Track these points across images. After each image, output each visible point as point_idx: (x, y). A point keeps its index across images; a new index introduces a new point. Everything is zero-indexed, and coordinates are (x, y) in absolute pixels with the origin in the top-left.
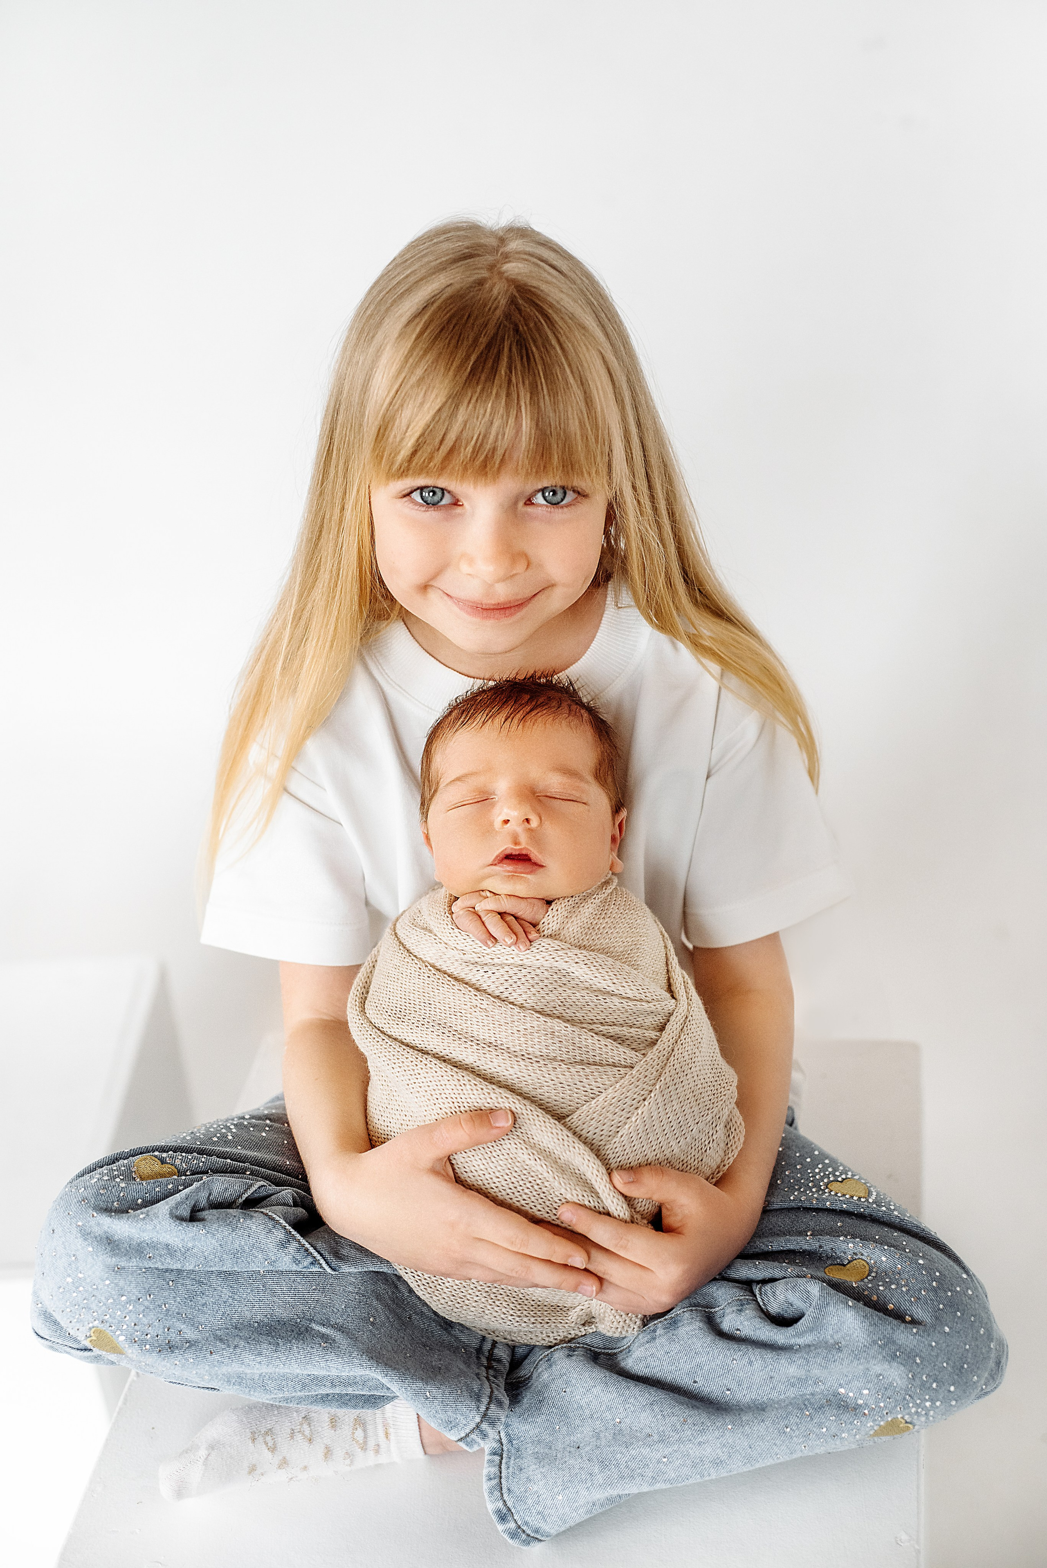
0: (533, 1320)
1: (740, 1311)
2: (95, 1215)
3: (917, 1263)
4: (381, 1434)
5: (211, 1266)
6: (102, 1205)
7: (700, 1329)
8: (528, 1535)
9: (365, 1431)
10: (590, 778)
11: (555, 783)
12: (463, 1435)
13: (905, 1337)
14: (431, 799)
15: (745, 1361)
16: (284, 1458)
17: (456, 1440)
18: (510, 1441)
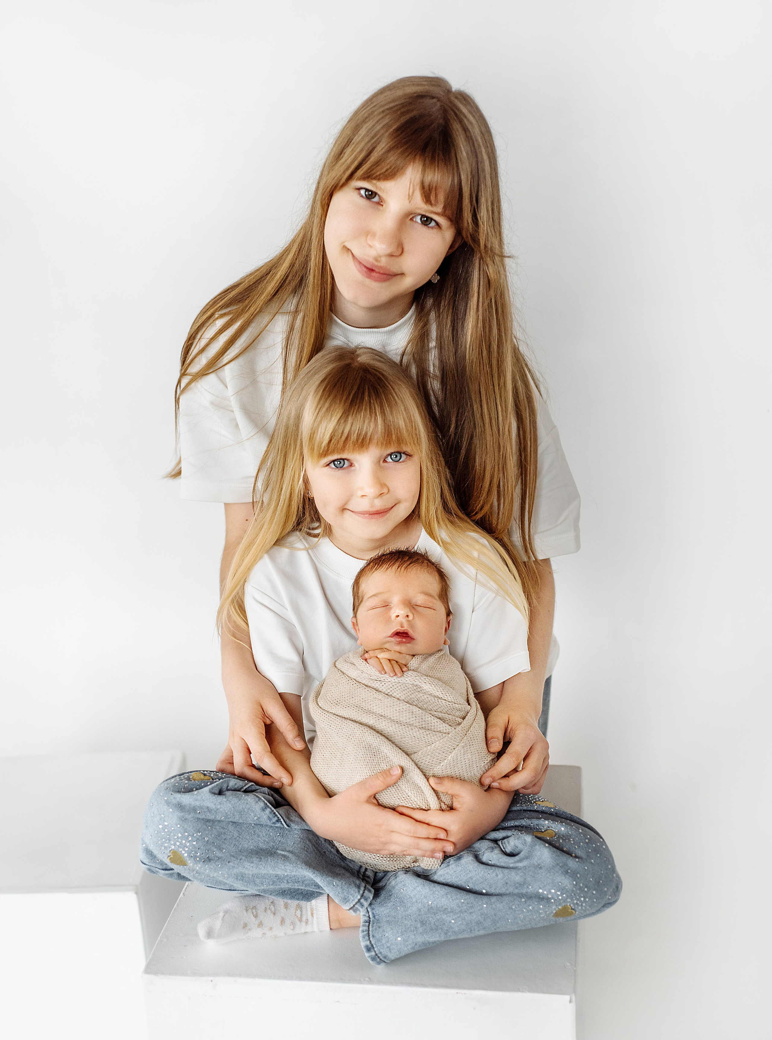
0: (388, 859)
1: (492, 851)
2: (173, 793)
3: (579, 831)
4: (309, 913)
5: (229, 818)
6: (176, 790)
7: (472, 860)
8: (381, 959)
9: (301, 911)
10: (437, 598)
11: (420, 599)
12: (352, 906)
13: (572, 863)
14: (359, 605)
15: (494, 874)
16: (261, 922)
17: (348, 909)
18: (374, 917)
